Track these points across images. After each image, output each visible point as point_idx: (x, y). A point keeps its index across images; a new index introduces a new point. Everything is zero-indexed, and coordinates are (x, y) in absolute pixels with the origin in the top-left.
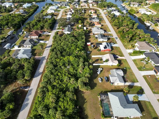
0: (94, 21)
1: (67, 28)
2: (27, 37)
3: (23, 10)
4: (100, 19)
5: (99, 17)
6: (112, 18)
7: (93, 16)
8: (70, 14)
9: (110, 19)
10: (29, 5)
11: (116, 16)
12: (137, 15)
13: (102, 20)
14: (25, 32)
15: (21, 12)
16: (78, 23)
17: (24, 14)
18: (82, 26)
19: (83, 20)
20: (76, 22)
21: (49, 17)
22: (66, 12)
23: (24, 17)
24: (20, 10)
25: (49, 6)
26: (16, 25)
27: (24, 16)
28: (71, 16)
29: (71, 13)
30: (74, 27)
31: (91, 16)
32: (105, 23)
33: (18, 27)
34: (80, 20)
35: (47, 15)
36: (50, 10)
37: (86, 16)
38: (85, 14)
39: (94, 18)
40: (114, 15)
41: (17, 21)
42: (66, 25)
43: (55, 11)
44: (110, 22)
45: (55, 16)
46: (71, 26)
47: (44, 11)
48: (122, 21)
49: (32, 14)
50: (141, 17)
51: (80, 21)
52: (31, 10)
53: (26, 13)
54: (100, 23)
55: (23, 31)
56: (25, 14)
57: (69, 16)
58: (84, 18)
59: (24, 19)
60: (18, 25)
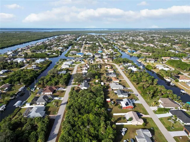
0: (110, 76)
1: (83, 84)
2: (40, 93)
3: (35, 66)
4: (118, 75)
5: (115, 72)
6: (130, 73)
7: (110, 72)
8: (86, 70)
9: (128, 74)
10: (43, 60)
11: (134, 71)
12: (155, 71)
13: (119, 75)
14: (38, 88)
15: (33, 67)
16: (95, 78)
17: (36, 70)
18: (99, 81)
19: (100, 75)
20: (92, 77)
21: (64, 72)
22: (81, 67)
23: (37, 73)
24: (33, 66)
25: (63, 61)
26: (28, 80)
27: (37, 71)
28: (86, 72)
29: (87, 68)
30: (91, 82)
31: (107, 71)
32: (123, 78)
33: (30, 83)
34: (97, 75)
35: (61, 70)
36: (65, 65)
37: (102, 71)
38: (101, 69)
39: (111, 74)
40: (132, 71)
41: (29, 76)
42: (83, 80)
43: (70, 66)
44: (128, 78)
45: (70, 71)
46: (88, 81)
47: (57, 66)
48: (141, 76)
49: (45, 69)
50: (159, 72)
51: (96, 77)
52: (45, 65)
53: (39, 68)
54: (118, 78)
55: (35, 87)
56: (38, 70)
57: (84, 71)
58: (101, 73)
59: (37, 74)
60: (30, 80)
